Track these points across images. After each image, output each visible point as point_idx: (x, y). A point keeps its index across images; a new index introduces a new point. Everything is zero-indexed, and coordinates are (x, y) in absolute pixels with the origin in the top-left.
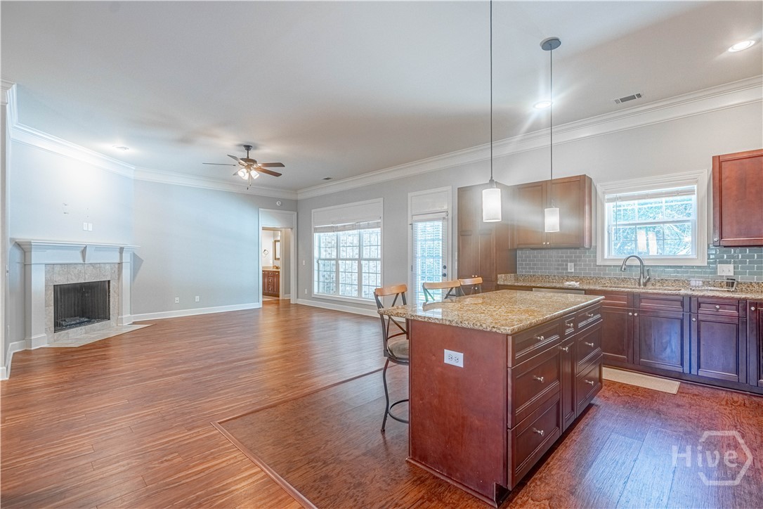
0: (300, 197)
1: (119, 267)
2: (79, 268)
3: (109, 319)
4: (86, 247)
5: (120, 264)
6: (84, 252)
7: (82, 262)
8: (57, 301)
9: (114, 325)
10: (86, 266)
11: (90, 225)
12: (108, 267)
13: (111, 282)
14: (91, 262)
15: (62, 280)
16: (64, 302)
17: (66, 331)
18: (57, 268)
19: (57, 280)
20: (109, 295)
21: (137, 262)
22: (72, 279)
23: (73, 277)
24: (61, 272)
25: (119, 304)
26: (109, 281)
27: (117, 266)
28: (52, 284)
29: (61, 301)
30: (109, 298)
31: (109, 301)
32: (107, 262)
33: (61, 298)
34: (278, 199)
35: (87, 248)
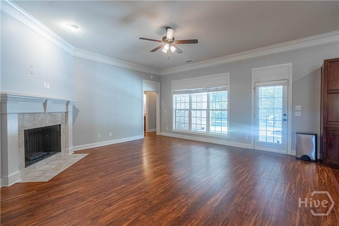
0: (162, 74)
1: (66, 115)
2: (42, 116)
3: (60, 151)
4: (46, 101)
5: (67, 113)
6: (45, 104)
7: (43, 111)
8: (27, 142)
9: (64, 155)
10: (46, 114)
11: (48, 84)
12: (59, 115)
13: (61, 125)
14: (50, 111)
15: (30, 126)
16: (32, 142)
17: (34, 165)
18: (27, 117)
19: (27, 126)
20: (60, 135)
21: (76, 111)
22: (37, 125)
23: (38, 124)
24: (30, 119)
25: (66, 140)
26: (60, 125)
27: (64, 114)
28: (23, 129)
29: (30, 142)
30: (60, 136)
31: (60, 138)
32: (59, 111)
33: (30, 140)
34: (152, 75)
35: (48, 101)
